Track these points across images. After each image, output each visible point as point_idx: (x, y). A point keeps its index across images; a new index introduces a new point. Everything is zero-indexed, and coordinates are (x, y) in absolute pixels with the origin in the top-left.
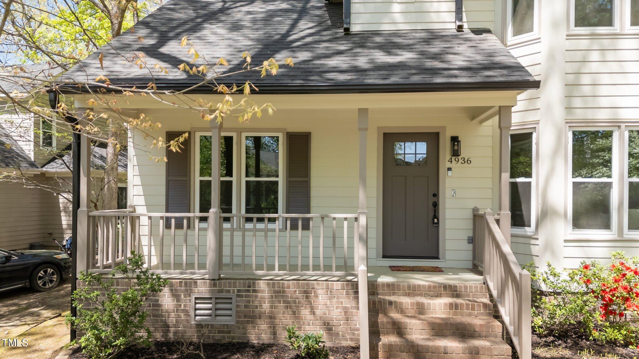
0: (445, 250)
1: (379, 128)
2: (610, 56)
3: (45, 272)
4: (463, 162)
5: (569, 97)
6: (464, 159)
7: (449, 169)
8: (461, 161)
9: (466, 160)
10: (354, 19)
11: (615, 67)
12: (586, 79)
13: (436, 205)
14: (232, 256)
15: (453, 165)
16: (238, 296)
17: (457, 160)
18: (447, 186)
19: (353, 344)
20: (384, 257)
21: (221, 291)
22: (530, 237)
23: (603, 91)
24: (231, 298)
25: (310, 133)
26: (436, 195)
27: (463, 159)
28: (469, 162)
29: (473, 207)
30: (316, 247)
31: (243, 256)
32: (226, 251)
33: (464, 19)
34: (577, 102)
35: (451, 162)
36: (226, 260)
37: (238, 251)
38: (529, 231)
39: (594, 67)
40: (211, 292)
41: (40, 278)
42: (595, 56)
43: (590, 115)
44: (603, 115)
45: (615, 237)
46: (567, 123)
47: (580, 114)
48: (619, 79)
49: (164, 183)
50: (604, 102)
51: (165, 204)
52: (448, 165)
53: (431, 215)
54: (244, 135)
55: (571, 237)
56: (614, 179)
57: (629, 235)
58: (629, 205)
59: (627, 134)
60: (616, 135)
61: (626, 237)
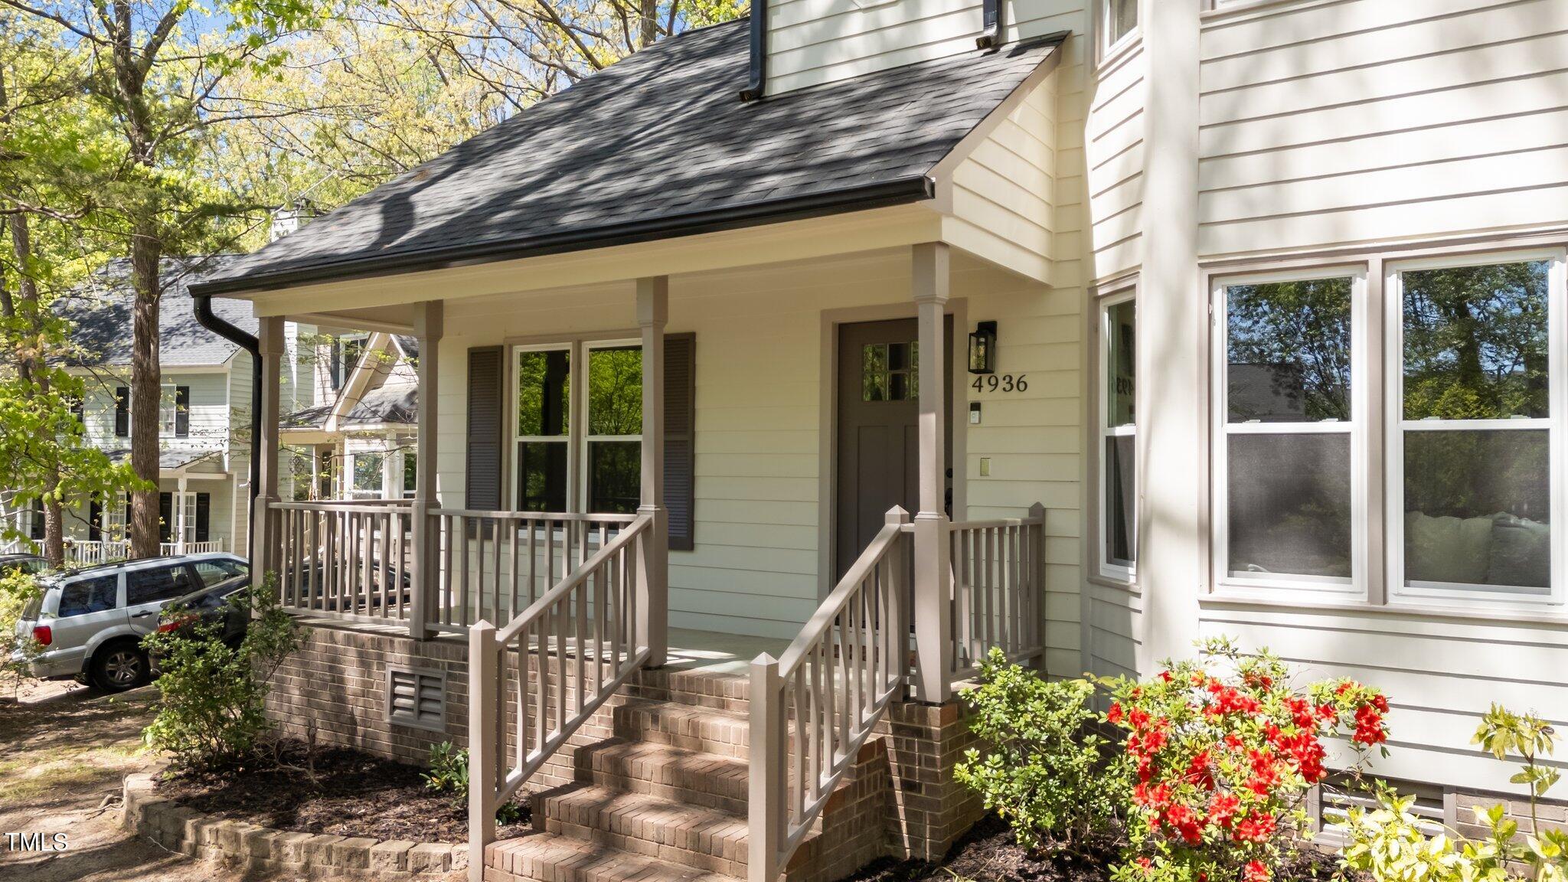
1: (825, 314)
2: (1322, 57)
4: (1008, 387)
5: (1203, 193)
6: (1011, 378)
7: (976, 407)
8: (1002, 384)
9: (1014, 382)
10: (777, 65)
11: (1334, 88)
12: (1251, 137)
13: (949, 498)
15: (985, 396)
16: (450, 676)
17: (993, 381)
18: (969, 449)
21: (426, 664)
22: (1127, 590)
23: (1302, 163)
24: (439, 680)
25: (693, 335)
26: (950, 472)
27: (1008, 379)
28: (1022, 386)
29: (1030, 505)
34: (1224, 207)
35: (980, 387)
38: (1134, 570)
39: (1271, 99)
40: (412, 663)
42: (1277, 65)
43: (1264, 239)
44: (1304, 235)
45: (1360, 600)
46: (1201, 265)
47: (1230, 241)
48: (1353, 121)
49: (464, 450)
50: (1304, 197)
51: (464, 489)
52: (973, 395)
54: (587, 345)
55: (1220, 594)
56: (1358, 426)
57: (1405, 596)
58: (1410, 506)
59: (1395, 287)
60: (1360, 292)
61: (1394, 603)
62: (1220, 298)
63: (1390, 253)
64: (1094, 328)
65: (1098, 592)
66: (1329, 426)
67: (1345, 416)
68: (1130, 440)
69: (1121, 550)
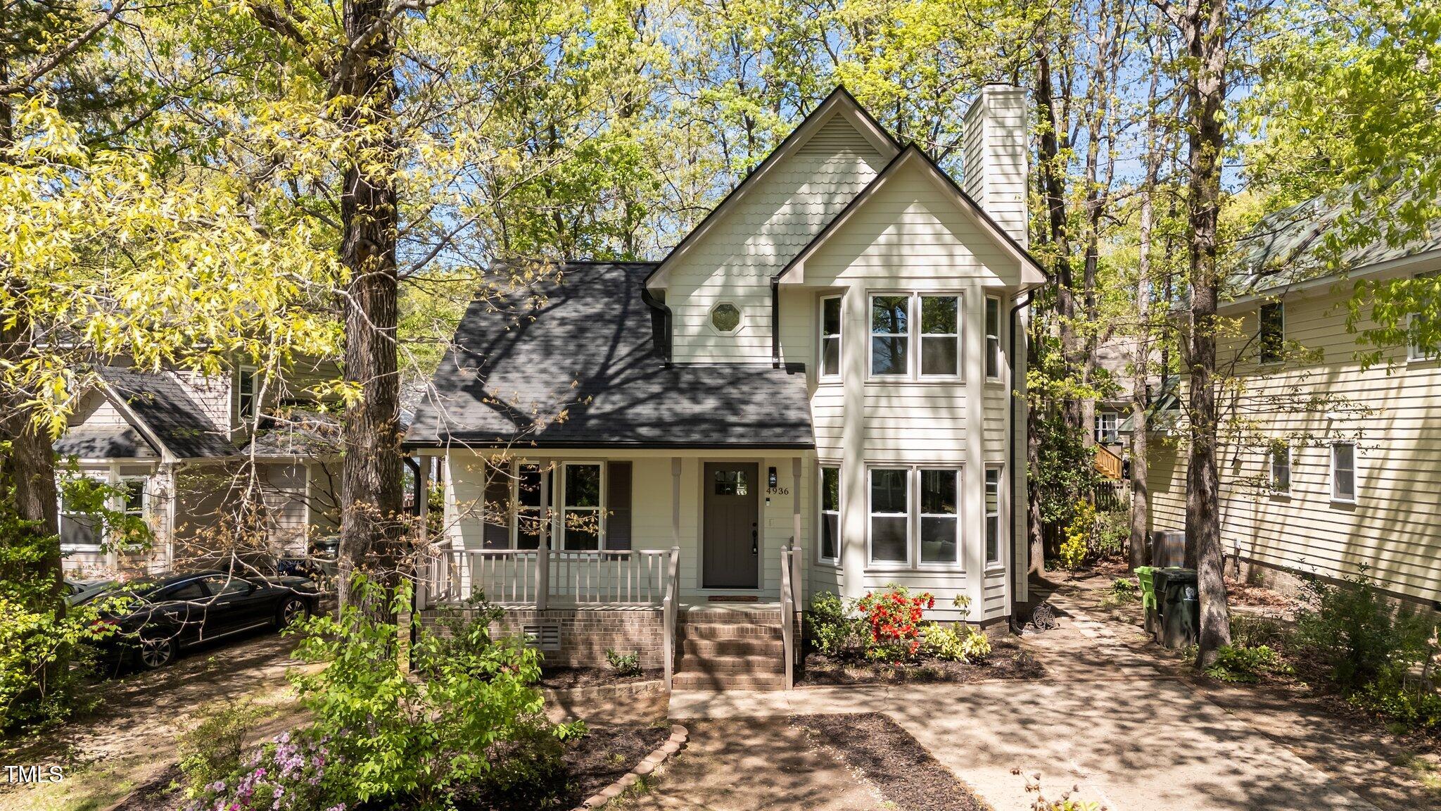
0: (763, 580)
1: (700, 459)
2: (895, 402)
3: (293, 605)
4: (779, 493)
5: (861, 439)
7: (768, 500)
8: (777, 491)
9: (782, 490)
10: (675, 351)
12: (876, 423)
13: (755, 534)
14: (558, 588)
15: (771, 495)
16: (563, 624)
17: (774, 490)
18: (765, 515)
19: (657, 666)
20: (705, 587)
21: (548, 621)
22: (835, 568)
23: (890, 434)
24: (557, 627)
26: (755, 525)
27: (779, 490)
28: (786, 492)
29: (790, 537)
30: (634, 578)
31: (568, 587)
32: (552, 582)
33: (781, 354)
34: (867, 444)
35: (769, 492)
36: (552, 591)
37: (563, 582)
38: (836, 560)
39: (883, 412)
40: (536, 621)
41: (288, 613)
42: (883, 402)
45: (909, 568)
46: (865, 462)
50: (892, 444)
52: (767, 495)
53: (752, 543)
55: (870, 568)
56: (908, 515)
57: (922, 566)
58: (923, 539)
59: (919, 474)
60: (910, 474)
61: (919, 568)
62: (870, 473)
63: (920, 464)
64: (816, 474)
65: (818, 569)
66: (900, 515)
67: (905, 511)
68: (835, 517)
69: (829, 551)
